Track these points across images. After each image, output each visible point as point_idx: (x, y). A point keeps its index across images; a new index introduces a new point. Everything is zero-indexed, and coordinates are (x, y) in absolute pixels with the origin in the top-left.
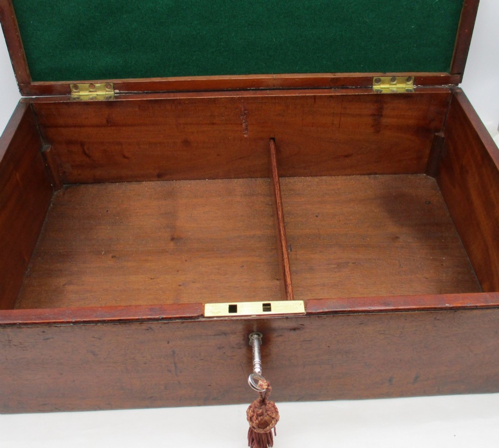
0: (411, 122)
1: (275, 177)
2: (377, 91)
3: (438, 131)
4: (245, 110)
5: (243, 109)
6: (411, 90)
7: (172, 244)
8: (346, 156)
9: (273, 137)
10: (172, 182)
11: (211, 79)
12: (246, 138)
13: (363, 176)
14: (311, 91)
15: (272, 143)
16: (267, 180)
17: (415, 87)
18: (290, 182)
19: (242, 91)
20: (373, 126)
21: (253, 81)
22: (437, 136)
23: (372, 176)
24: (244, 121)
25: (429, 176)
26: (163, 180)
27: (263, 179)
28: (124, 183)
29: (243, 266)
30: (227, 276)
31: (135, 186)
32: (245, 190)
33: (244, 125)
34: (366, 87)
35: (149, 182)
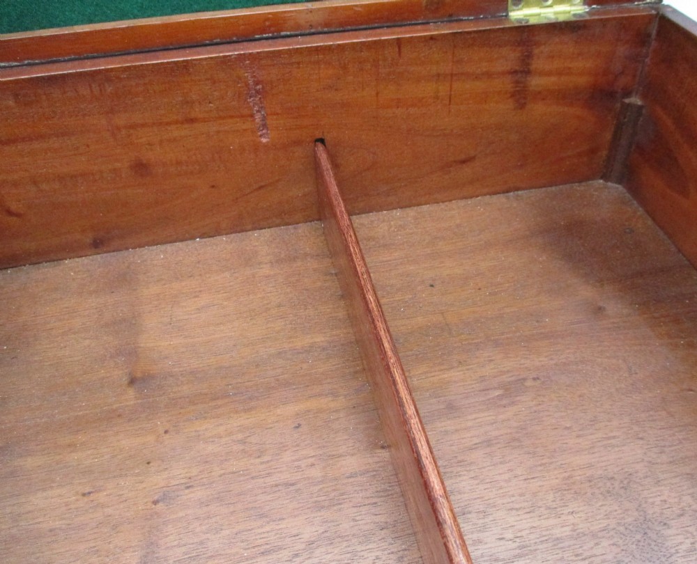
0: (583, 81)
1: (342, 216)
2: (519, 21)
3: (627, 93)
4: (257, 83)
5: (251, 82)
6: (580, 15)
7: (131, 392)
8: (463, 162)
9: (320, 136)
10: (125, 253)
11: (172, 21)
12: (265, 146)
13: (495, 197)
14: (389, 30)
15: (320, 148)
16: (317, 226)
17: (587, 9)
18: (362, 224)
19: (245, 43)
20: (513, 96)
21: (265, 18)
22: (629, 105)
23: (512, 194)
24: (256, 108)
25: (610, 184)
26: (106, 252)
27: (309, 224)
28: (25, 268)
29: (299, 425)
30: (266, 458)
31: (48, 272)
32: (276, 250)
33: (258, 117)
34: (494, 16)
35: (77, 260)
